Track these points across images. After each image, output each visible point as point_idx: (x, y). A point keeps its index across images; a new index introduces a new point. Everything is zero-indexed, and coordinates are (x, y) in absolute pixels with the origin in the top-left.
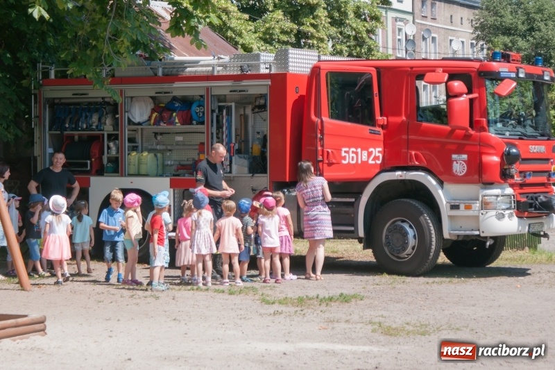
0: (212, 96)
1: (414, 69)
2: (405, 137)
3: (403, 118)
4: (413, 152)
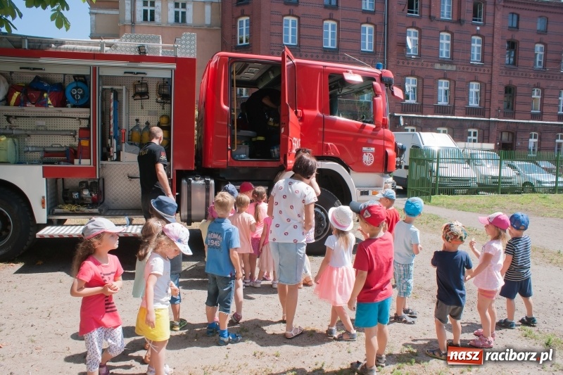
0: (99, 76)
1: (327, 68)
2: (321, 129)
3: (317, 113)
4: (329, 144)
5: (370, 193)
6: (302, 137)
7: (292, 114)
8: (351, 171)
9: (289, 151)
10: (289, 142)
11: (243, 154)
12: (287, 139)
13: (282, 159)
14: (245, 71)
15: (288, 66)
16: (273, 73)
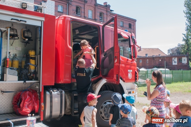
5: (132, 92)
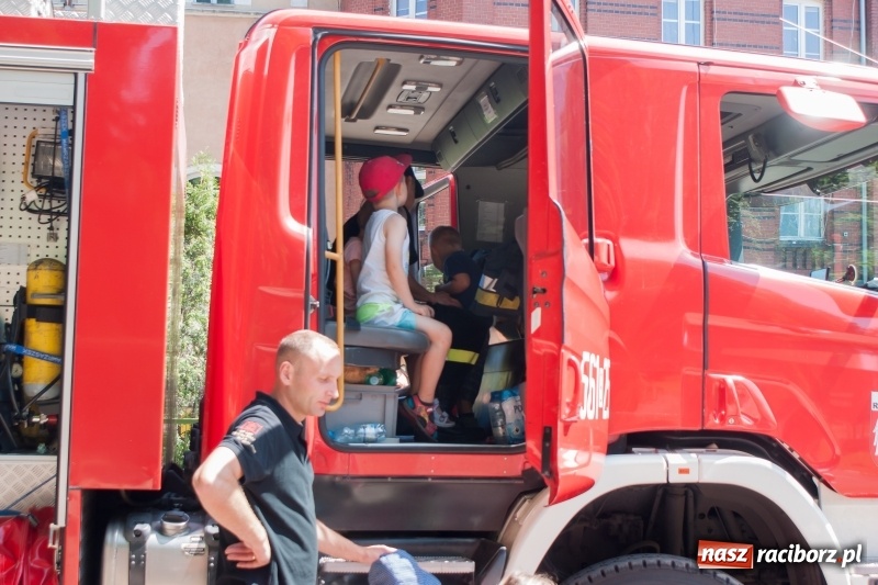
1: (713, 70)
2: (695, 318)
3: (677, 251)
4: (730, 379)
6: (614, 351)
7: (575, 255)
8: (822, 489)
9: (565, 411)
10: (566, 376)
11: (373, 423)
12: (555, 360)
13: (531, 444)
14: (389, 98)
15: (555, 64)
16: (496, 100)
